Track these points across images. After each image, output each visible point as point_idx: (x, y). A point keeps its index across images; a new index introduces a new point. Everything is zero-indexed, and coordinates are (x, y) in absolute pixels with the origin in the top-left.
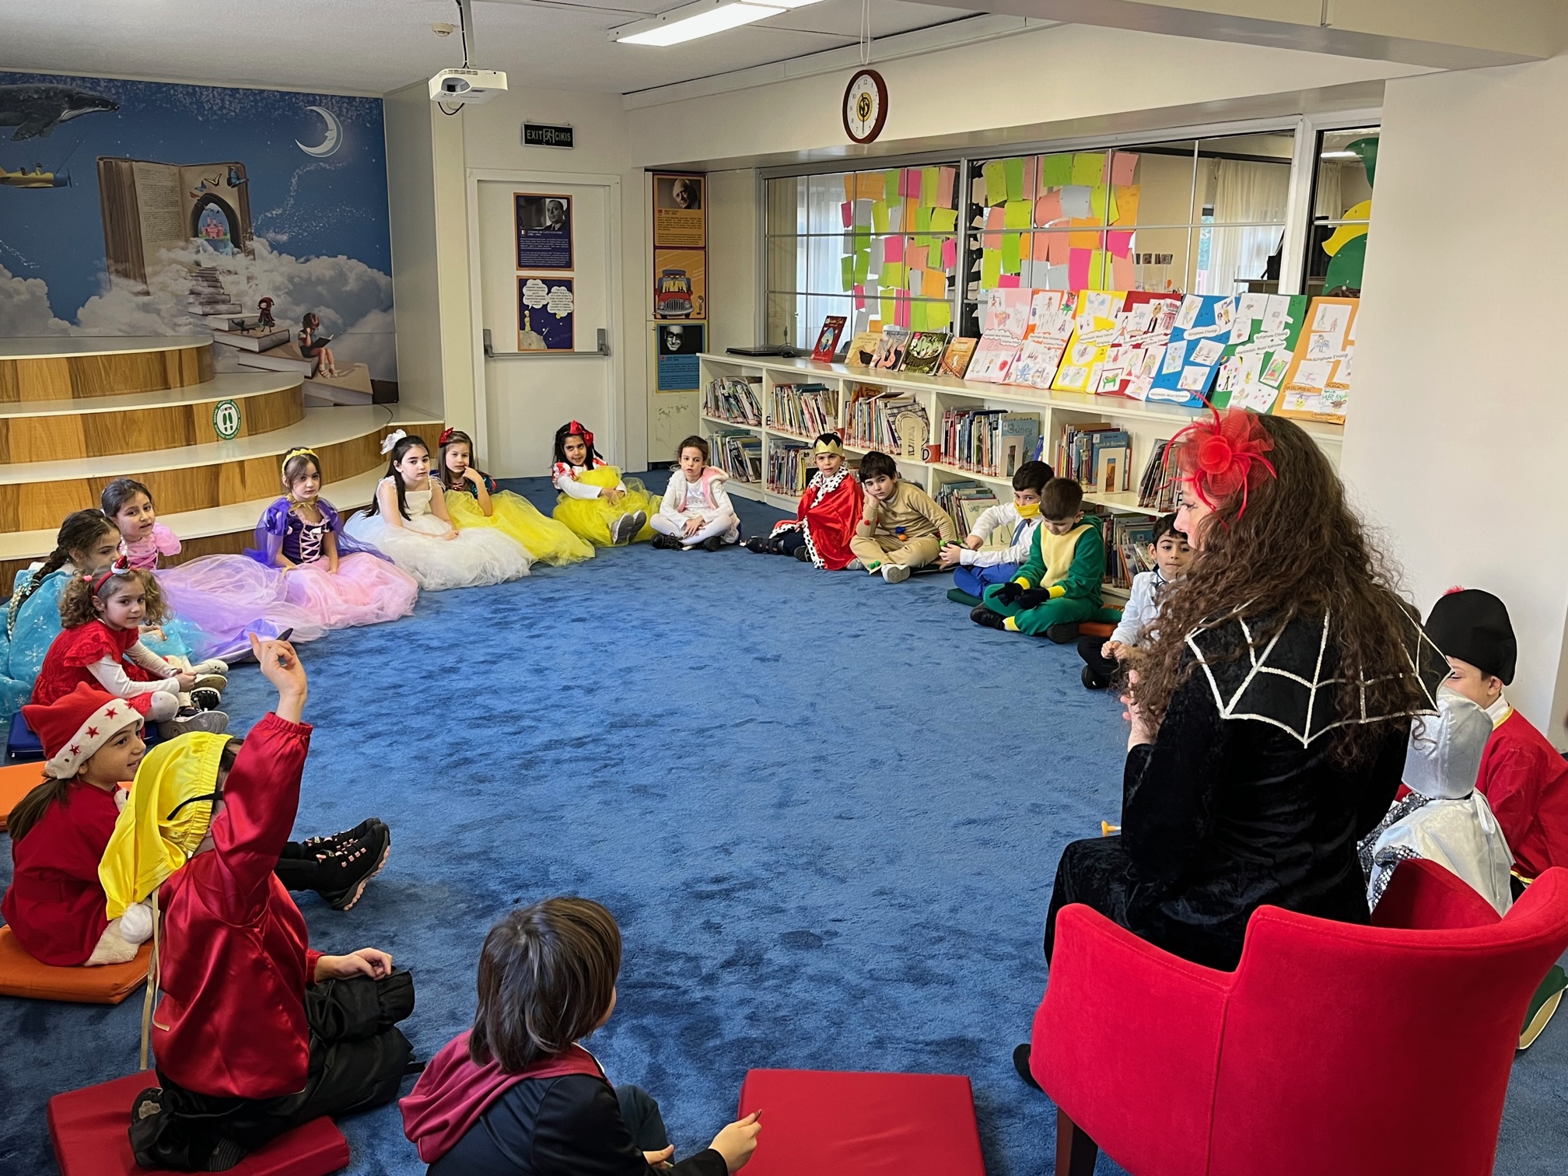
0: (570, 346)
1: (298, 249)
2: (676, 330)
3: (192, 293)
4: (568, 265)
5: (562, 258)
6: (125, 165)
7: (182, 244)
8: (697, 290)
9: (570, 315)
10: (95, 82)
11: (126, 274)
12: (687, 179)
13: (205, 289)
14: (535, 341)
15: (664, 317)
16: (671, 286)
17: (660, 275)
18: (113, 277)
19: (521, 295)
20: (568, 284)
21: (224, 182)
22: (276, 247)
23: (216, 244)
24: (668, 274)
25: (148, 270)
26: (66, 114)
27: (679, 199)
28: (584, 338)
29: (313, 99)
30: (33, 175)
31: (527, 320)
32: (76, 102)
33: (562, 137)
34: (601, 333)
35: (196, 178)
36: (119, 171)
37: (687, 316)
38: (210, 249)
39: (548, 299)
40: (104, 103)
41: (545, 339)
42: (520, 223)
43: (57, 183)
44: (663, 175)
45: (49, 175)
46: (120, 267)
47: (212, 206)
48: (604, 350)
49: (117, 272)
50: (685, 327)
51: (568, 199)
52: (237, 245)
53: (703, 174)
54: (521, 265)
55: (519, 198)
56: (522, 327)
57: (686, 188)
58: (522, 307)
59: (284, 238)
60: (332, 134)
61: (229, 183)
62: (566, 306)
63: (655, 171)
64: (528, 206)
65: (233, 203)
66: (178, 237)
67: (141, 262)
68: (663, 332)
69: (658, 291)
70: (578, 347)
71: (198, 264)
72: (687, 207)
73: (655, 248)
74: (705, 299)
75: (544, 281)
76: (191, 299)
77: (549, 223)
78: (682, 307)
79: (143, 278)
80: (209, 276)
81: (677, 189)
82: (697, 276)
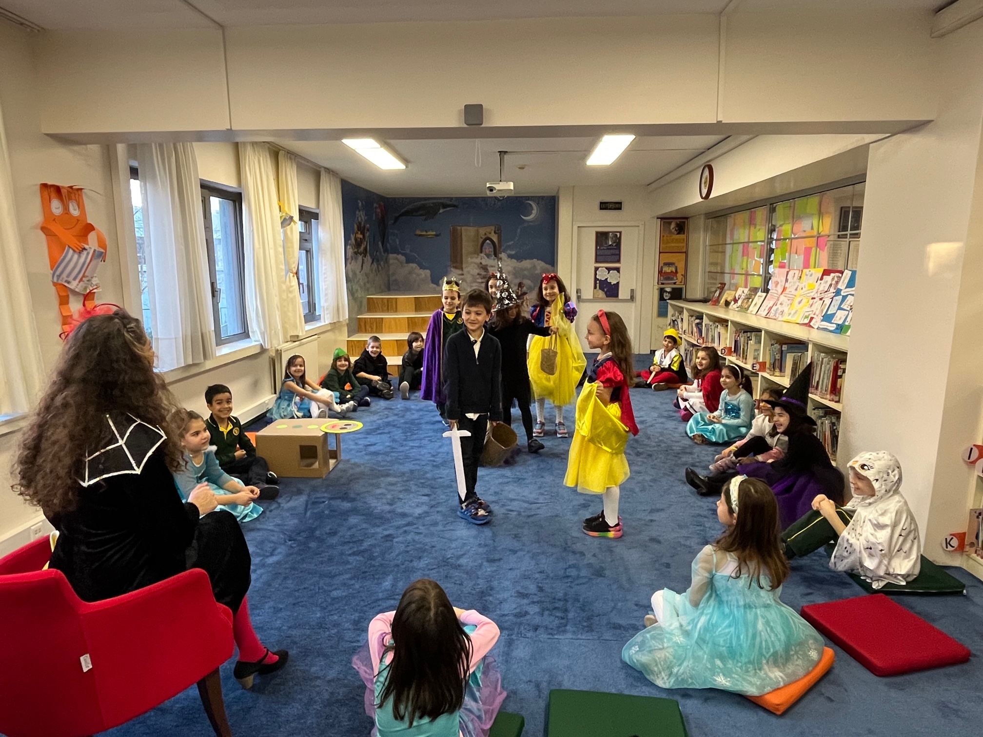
0: (617, 296)
1: (518, 257)
2: (668, 290)
3: (478, 274)
4: (619, 261)
5: (616, 258)
6: (459, 228)
7: (476, 256)
8: (681, 271)
9: (618, 283)
10: (451, 199)
11: (456, 268)
12: (678, 221)
13: (483, 273)
14: (601, 294)
15: (662, 284)
16: (667, 269)
17: (661, 265)
18: (452, 269)
19: (596, 274)
20: (618, 270)
21: (493, 232)
22: (510, 257)
23: (488, 256)
24: (665, 264)
25: (464, 266)
26: (441, 211)
27: (673, 230)
28: (623, 293)
29: (528, 198)
30: (429, 233)
31: (598, 285)
32: (445, 206)
33: (617, 206)
34: (632, 291)
35: (482, 231)
36: (457, 230)
37: (675, 283)
38: (486, 258)
39: (608, 276)
40: (454, 206)
41: (606, 293)
42: (597, 244)
43: (436, 235)
44: (665, 220)
45: (434, 233)
46: (455, 265)
47: (488, 241)
48: (632, 298)
49: (454, 267)
50: (673, 289)
51: (620, 233)
52: (496, 256)
53: (687, 218)
54: (597, 261)
55: (597, 233)
56: (595, 287)
57: (678, 225)
58: (596, 279)
59: (513, 253)
60: (534, 212)
61: (495, 233)
62: (616, 279)
63: (662, 219)
64: (601, 237)
65: (495, 239)
66: (475, 253)
67: (461, 262)
68: (662, 291)
69: (660, 272)
70: (621, 296)
71: (481, 263)
72: (678, 234)
73: (660, 253)
74: (685, 276)
75: (606, 268)
76: (478, 276)
77: (610, 243)
78: (672, 279)
79: (462, 269)
80: (485, 268)
81: (673, 226)
82: (681, 266)
